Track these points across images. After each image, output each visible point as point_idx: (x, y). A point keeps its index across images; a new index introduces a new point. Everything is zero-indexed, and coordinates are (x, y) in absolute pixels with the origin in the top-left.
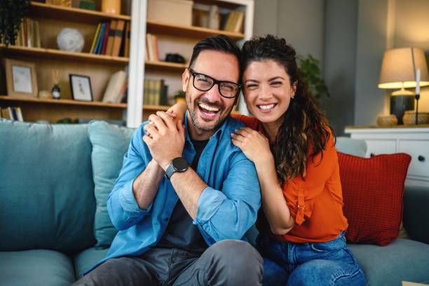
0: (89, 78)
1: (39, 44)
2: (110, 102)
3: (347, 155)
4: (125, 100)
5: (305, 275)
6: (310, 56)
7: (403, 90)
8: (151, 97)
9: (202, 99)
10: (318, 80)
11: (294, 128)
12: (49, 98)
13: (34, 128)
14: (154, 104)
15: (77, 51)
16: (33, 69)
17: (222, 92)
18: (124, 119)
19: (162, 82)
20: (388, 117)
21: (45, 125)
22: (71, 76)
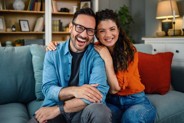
0: (28, 21)
1: (5, 8)
2: (37, 31)
3: (144, 54)
4: (44, 30)
5: (130, 115)
6: (124, 5)
7: (167, 19)
8: (55, 28)
9: (79, 36)
10: (128, 16)
11: (121, 49)
12: (11, 31)
13: (7, 49)
14: (56, 31)
15: (22, 10)
16: (3, 19)
17: (88, 33)
18: (44, 38)
19: (60, 21)
20: (161, 32)
21: (11, 47)
22: (20, 21)
